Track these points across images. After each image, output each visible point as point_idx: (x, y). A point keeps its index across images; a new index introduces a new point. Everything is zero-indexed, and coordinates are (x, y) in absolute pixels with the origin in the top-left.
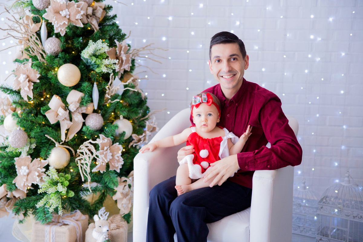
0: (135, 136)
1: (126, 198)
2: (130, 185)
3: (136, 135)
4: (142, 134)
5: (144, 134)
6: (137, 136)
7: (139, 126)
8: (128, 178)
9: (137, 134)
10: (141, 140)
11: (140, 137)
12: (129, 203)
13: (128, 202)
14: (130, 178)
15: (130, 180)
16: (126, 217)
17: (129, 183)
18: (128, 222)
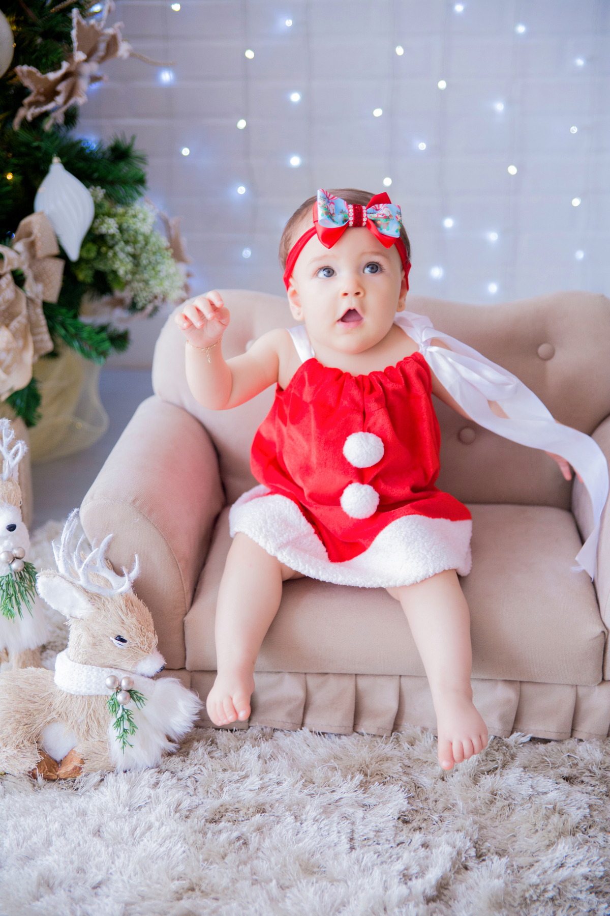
0: (29, 73)
1: (7, 326)
2: (22, 275)
3: (33, 69)
4: (56, 67)
5: (65, 66)
6: (39, 74)
7: (45, 35)
8: (11, 246)
9: (37, 67)
10: (57, 93)
11: (52, 76)
12: (25, 346)
13: (21, 343)
14: (19, 246)
15: (18, 253)
16: (18, 402)
17: (15, 266)
18: (29, 424)
